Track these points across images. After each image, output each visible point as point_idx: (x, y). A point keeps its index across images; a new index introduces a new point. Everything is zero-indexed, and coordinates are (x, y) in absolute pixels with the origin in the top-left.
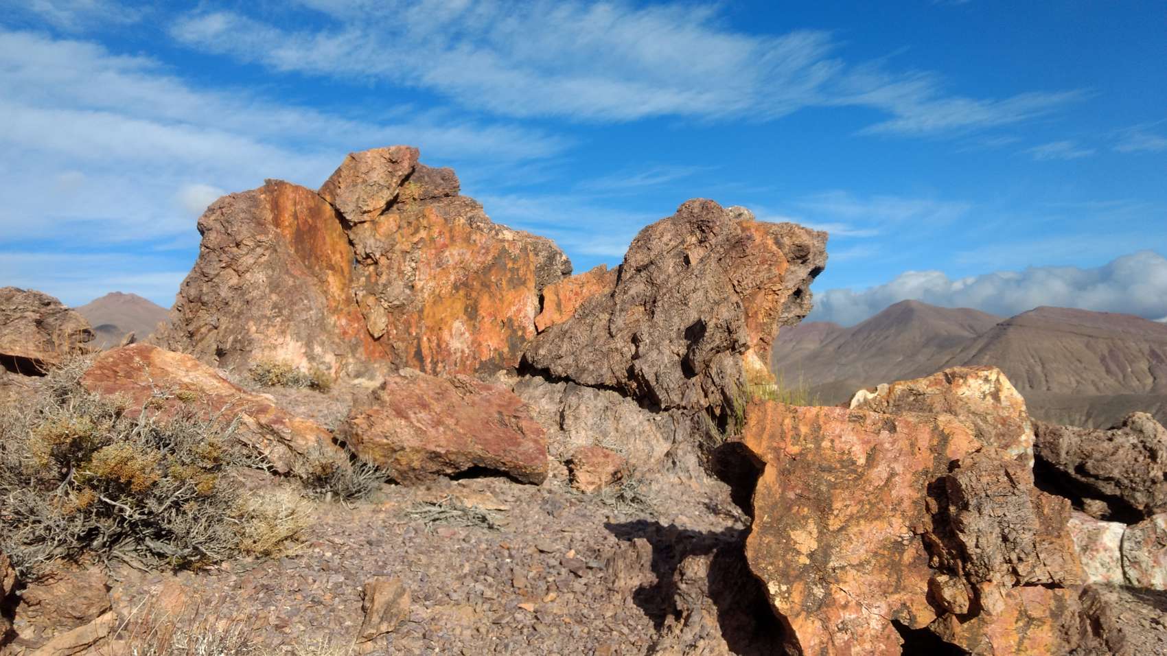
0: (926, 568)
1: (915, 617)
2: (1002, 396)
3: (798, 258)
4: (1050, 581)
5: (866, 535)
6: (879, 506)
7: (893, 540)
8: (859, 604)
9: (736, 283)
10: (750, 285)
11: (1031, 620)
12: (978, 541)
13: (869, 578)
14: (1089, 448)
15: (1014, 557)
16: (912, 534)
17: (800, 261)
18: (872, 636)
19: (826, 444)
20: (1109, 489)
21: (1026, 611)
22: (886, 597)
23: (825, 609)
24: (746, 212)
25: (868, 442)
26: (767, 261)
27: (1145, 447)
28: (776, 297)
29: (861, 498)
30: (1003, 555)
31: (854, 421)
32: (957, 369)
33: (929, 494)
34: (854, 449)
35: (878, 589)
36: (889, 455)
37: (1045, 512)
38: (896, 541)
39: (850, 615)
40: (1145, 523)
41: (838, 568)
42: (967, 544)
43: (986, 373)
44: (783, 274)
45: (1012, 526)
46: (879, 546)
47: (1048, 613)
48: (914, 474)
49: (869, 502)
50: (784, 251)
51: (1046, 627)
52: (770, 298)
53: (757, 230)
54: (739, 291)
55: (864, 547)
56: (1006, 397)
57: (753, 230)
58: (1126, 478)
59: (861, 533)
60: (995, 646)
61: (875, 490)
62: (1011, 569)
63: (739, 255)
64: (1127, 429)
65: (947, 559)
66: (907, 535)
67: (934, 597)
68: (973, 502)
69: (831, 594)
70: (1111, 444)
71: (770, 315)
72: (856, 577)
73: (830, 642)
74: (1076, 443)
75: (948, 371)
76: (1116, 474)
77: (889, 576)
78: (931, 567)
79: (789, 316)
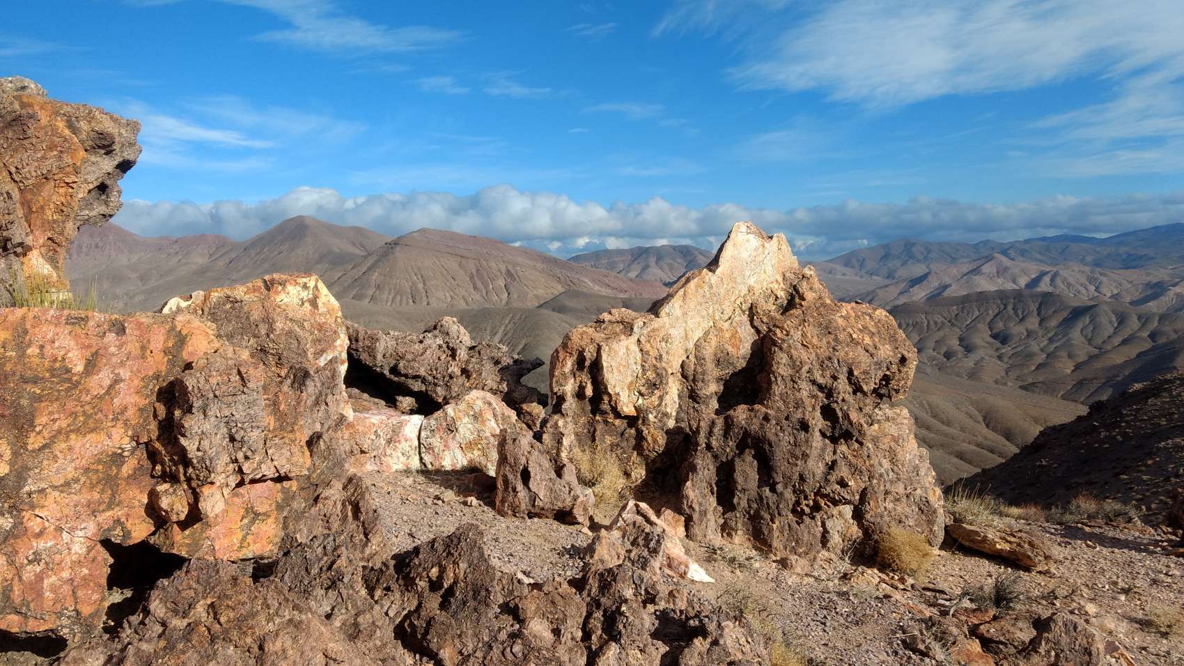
0: (148, 478)
1: (129, 532)
2: (320, 302)
3: (99, 147)
4: (277, 475)
5: (77, 450)
6: (97, 417)
7: (110, 453)
8: (59, 529)
9: (13, 170)
10: (34, 174)
11: (257, 514)
12: (200, 444)
13: (75, 498)
14: (403, 350)
15: (240, 456)
16: (134, 444)
17: (103, 151)
18: (72, 562)
19: (33, 351)
20: (417, 386)
21: (252, 508)
22: (95, 516)
23: (12, 541)
24: (33, 86)
25: (89, 346)
26: (56, 146)
27: (448, 347)
28: (70, 190)
29: (73, 410)
30: (230, 455)
31: (73, 323)
32: (276, 276)
33: (158, 400)
34: (70, 355)
35: (86, 509)
36: (114, 360)
37: (281, 409)
38: (115, 454)
39: (46, 543)
40: (439, 414)
41: (35, 491)
42: (188, 448)
43: (304, 280)
44: (78, 164)
45: (239, 425)
46: (92, 461)
47: (274, 506)
48: (143, 379)
49: (84, 413)
50: (81, 137)
51: (271, 520)
52: (62, 191)
53: (42, 108)
54: (16, 179)
55: (73, 464)
56: (323, 303)
57: (37, 108)
58: (430, 375)
59: (70, 449)
60: (217, 548)
61: (92, 399)
62: (237, 469)
63: (16, 136)
64: (436, 332)
65: (169, 466)
66: (128, 444)
67: (153, 510)
68: (197, 404)
69: (22, 523)
70: (422, 346)
71: (62, 211)
72: (59, 499)
73: (17, 578)
74: (392, 346)
75: (267, 277)
76: (422, 372)
77: (102, 492)
78: (153, 477)
79: (91, 214)
